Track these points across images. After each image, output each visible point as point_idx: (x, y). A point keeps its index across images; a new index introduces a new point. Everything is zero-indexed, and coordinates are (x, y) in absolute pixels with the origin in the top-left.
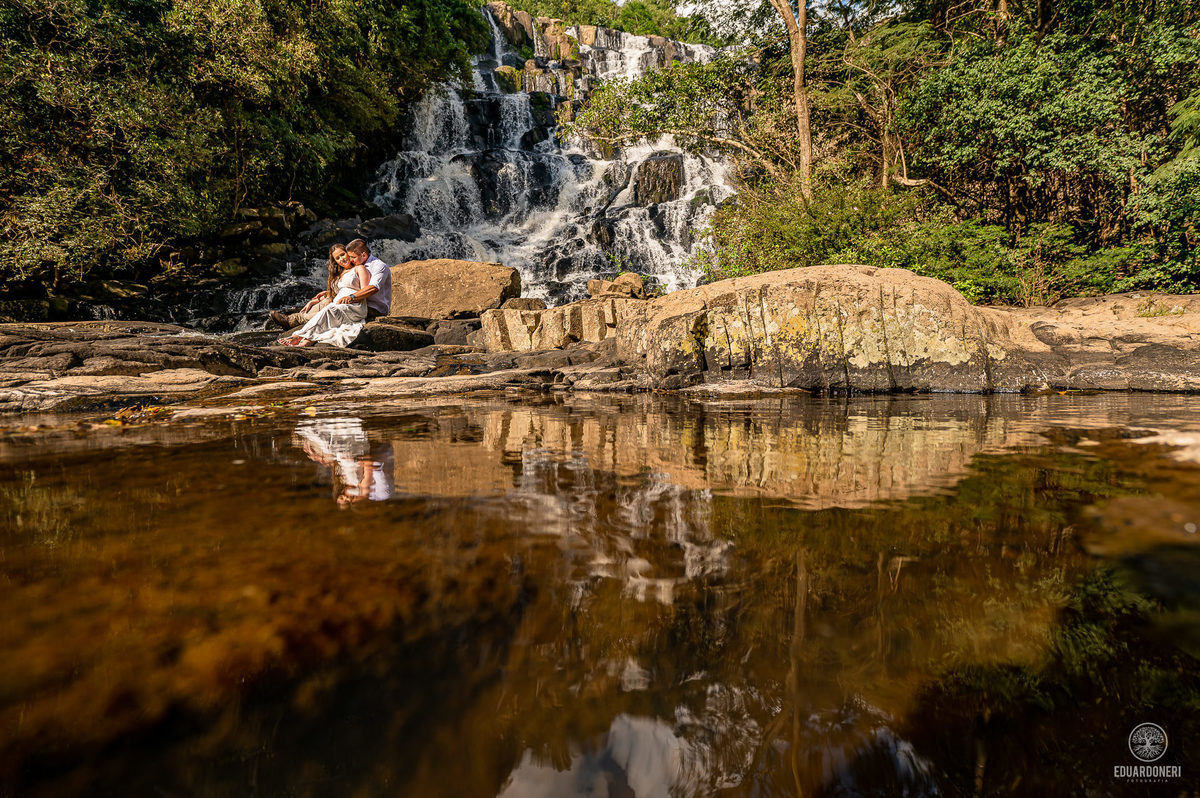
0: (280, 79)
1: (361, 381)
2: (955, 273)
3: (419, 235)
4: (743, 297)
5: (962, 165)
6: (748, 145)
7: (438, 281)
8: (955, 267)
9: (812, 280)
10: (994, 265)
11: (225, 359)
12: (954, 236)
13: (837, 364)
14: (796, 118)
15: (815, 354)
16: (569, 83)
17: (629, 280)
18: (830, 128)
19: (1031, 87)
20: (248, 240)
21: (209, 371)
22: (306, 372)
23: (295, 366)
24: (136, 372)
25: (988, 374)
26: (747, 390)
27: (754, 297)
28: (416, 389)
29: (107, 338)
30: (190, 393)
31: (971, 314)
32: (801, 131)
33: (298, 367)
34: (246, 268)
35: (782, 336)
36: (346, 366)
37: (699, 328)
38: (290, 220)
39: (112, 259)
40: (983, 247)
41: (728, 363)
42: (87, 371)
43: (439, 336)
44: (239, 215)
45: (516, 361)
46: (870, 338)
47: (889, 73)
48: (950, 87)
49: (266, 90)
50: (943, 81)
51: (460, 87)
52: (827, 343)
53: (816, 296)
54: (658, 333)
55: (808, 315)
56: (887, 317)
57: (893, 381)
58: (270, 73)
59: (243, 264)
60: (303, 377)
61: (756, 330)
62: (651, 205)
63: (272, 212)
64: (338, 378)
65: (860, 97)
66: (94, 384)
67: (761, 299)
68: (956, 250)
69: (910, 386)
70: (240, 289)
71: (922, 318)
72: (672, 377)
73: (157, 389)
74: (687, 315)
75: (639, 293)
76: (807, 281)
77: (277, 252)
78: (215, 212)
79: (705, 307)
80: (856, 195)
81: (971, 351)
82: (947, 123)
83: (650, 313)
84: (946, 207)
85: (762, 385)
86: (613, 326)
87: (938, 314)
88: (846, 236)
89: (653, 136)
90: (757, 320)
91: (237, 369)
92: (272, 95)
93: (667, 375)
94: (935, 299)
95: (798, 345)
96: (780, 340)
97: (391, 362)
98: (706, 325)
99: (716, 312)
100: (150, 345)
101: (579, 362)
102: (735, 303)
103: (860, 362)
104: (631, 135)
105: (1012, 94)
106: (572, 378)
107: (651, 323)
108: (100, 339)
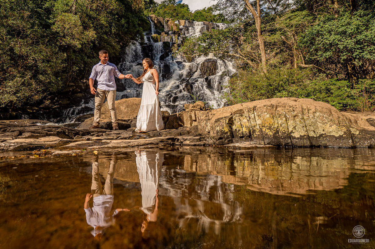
0: (84, 43)
1: (108, 141)
2: (329, 99)
3: (125, 89)
4: (247, 110)
5: (327, 59)
6: (241, 56)
7: (132, 105)
8: (328, 97)
9: (273, 104)
10: (345, 96)
11: (64, 133)
12: (326, 85)
13: (287, 136)
14: (259, 46)
15: (277, 132)
16: (176, 38)
17: (199, 104)
18: (272, 48)
19: (352, 30)
20: (71, 93)
21: (59, 137)
22: (89, 138)
23: (86, 135)
24: (37, 137)
25: (352, 140)
26: (251, 146)
27: (251, 111)
28: (128, 144)
29: (29, 126)
30: (54, 145)
31: (341, 116)
32: (261, 50)
33: (87, 136)
34: (69, 102)
35: (263, 125)
36: (102, 135)
37: (230, 122)
38: (84, 86)
39: (30, 100)
40: (339, 89)
41: (242, 135)
42: (23, 137)
43: (133, 124)
44: (69, 85)
45: (161, 134)
46: (299, 126)
47: (293, 28)
48: (318, 32)
49: (80, 46)
50: (315, 30)
51: (140, 42)
52: (282, 128)
53: (276, 110)
54: (214, 124)
55: (273, 117)
56: (305, 118)
57: (311, 143)
58: (81, 41)
59: (69, 100)
60: (88, 139)
61: (252, 123)
62: (206, 77)
63: (78, 83)
64: (100, 140)
65: (283, 37)
66: (25, 141)
67: (254, 111)
68: (328, 90)
69: (318, 145)
70: (67, 108)
71: (321, 118)
72: (221, 140)
73: (44, 143)
74: (225, 117)
75: (203, 108)
76: (271, 104)
77: (80, 96)
78: (62, 84)
79: (232, 114)
80: (285, 71)
81: (343, 131)
82: (318, 44)
83: (211, 117)
84: (321, 74)
85: (256, 144)
86: (195, 121)
87: (327, 116)
88: (282, 86)
89: (206, 54)
90: (253, 119)
91: (68, 136)
92: (82, 48)
93: (218, 140)
94: (325, 110)
95: (270, 128)
96: (263, 126)
97: (117, 134)
98: (233, 121)
99: (236, 116)
100: (42, 128)
101: (184, 134)
102: (244, 112)
103: (296, 135)
104: (198, 54)
105: (344, 33)
106: (182, 140)
107: (211, 120)
108: (27, 126)
